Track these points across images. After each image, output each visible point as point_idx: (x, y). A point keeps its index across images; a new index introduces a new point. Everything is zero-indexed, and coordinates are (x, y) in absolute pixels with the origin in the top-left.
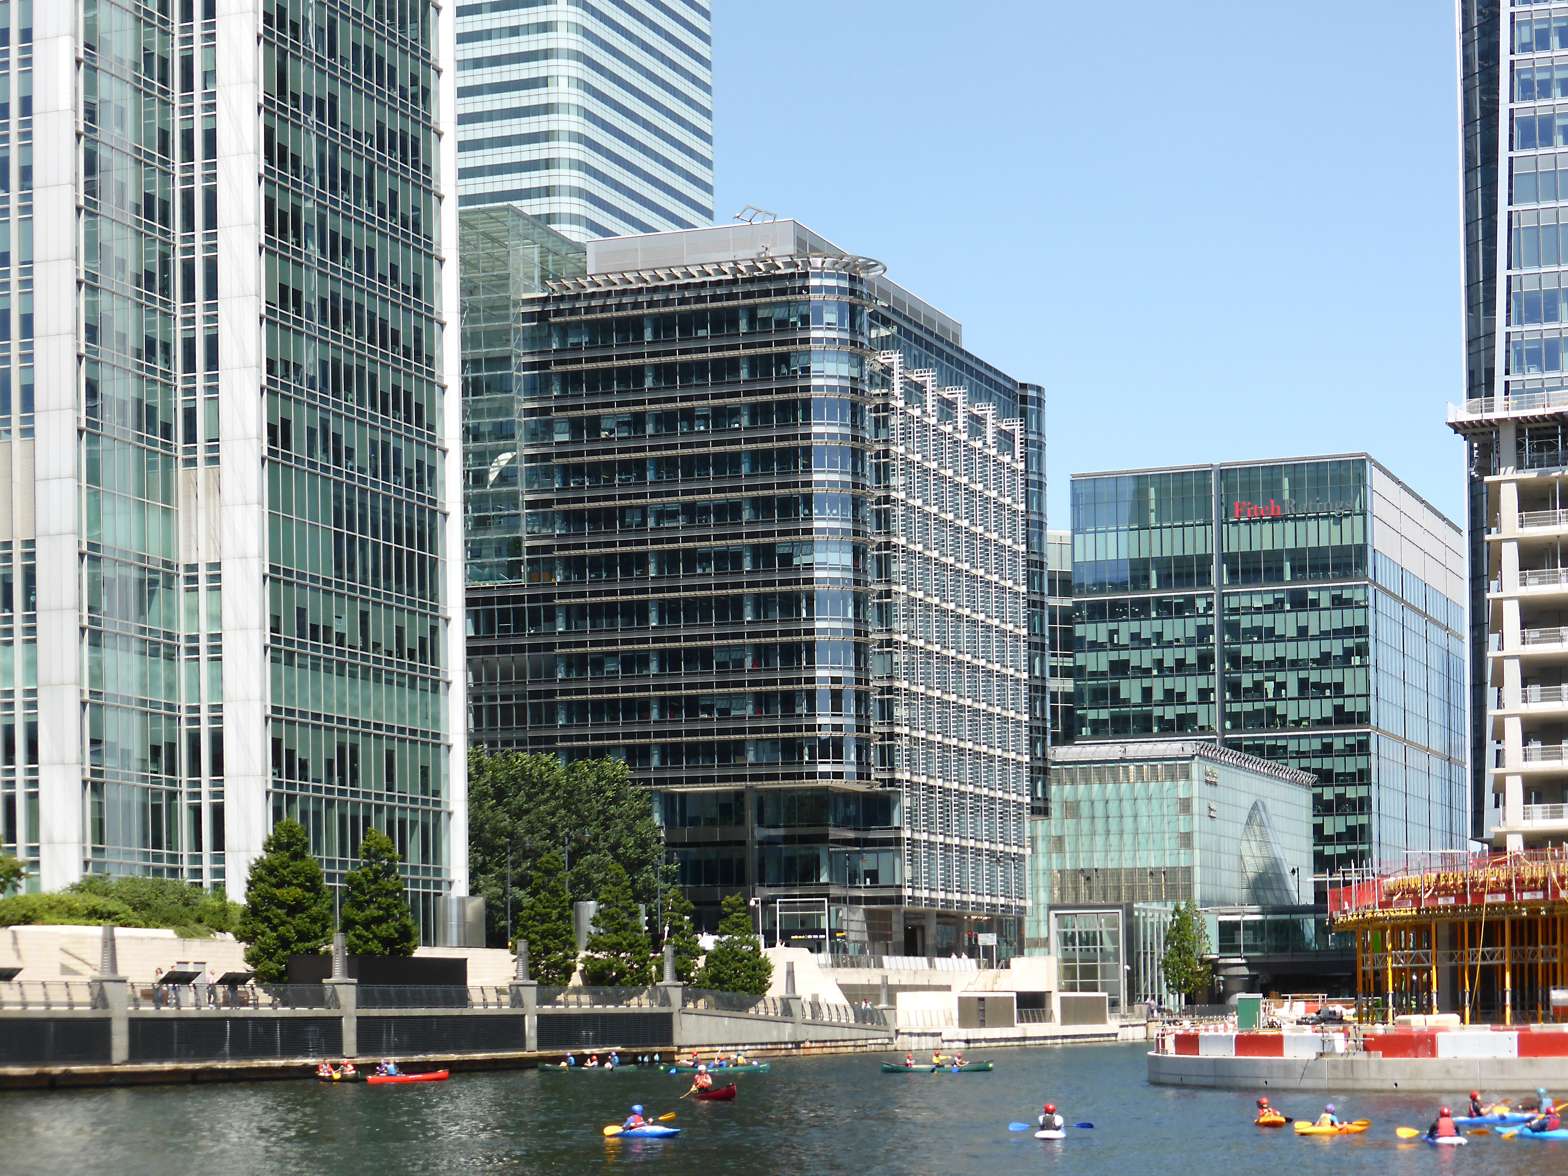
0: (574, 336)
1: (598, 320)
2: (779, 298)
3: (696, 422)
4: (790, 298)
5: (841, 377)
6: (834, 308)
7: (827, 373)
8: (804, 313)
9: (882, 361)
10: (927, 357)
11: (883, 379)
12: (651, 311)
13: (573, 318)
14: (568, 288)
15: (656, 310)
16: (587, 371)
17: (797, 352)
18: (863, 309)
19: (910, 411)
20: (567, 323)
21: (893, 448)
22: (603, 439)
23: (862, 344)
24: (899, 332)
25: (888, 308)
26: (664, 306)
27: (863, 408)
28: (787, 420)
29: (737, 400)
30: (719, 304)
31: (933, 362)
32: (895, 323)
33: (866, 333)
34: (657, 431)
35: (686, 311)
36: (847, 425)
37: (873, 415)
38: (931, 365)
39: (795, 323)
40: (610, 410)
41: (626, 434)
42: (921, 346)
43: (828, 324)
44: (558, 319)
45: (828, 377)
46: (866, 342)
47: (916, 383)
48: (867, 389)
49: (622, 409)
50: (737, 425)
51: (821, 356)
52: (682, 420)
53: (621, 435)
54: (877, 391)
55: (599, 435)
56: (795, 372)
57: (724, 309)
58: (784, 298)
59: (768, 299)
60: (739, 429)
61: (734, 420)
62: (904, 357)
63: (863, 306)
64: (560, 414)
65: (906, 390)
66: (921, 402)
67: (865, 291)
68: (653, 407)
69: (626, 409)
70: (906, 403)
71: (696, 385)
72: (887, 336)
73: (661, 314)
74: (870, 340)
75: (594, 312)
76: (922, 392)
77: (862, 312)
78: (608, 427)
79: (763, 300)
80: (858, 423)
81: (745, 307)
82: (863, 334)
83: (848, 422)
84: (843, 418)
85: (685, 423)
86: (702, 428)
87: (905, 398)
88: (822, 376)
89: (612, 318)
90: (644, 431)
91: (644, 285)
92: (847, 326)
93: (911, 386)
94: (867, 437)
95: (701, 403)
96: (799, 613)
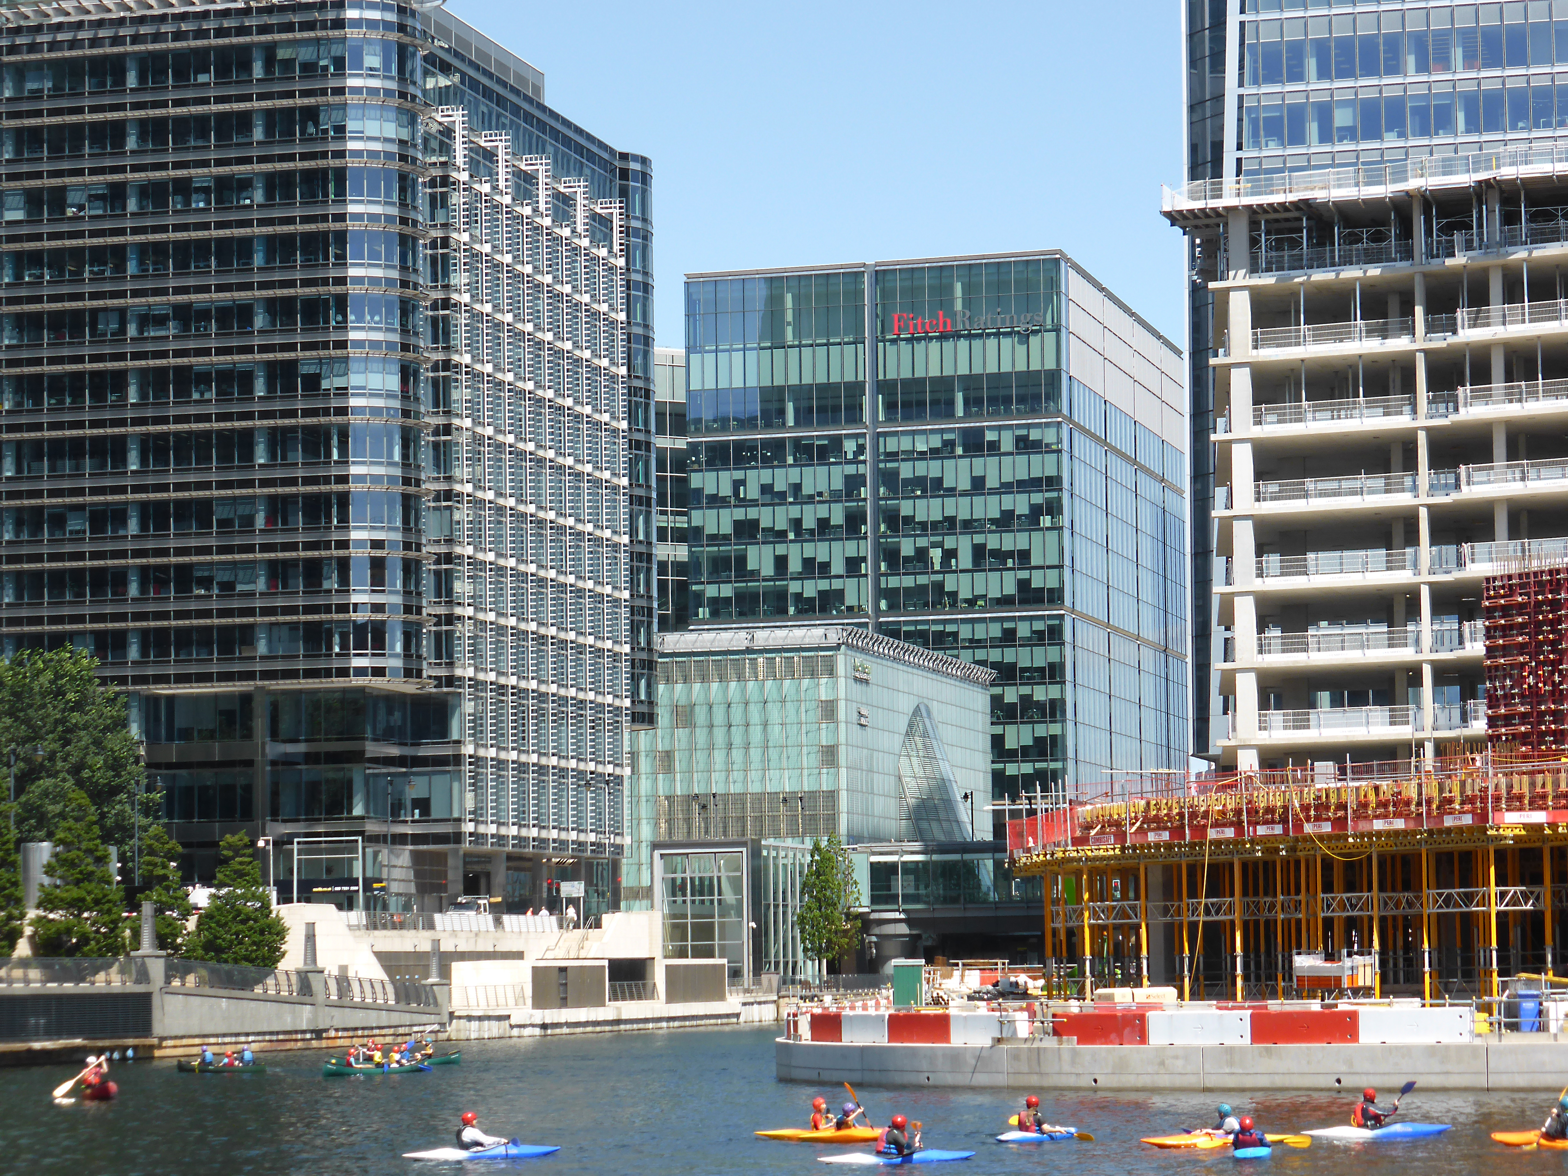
0: (34, 81)
1: (65, 60)
2: (306, 35)
3: (194, 197)
4: (320, 34)
5: (387, 140)
6: (378, 49)
7: (368, 133)
8: (338, 54)
9: (440, 119)
10: (498, 116)
11: (442, 143)
12: (137, 48)
13: (33, 57)
14: (27, 17)
15: (142, 47)
16: (49, 127)
17: (328, 105)
18: (416, 50)
19: (476, 186)
20: (25, 63)
21: (455, 235)
22: (70, 218)
23: (414, 97)
24: (462, 82)
25: (449, 50)
26: (154, 41)
27: (414, 181)
28: (314, 196)
29: (248, 167)
30: (226, 41)
31: (507, 122)
32: (457, 70)
33: (419, 81)
34: (141, 208)
35: (183, 49)
36: (393, 204)
37: (428, 190)
38: (504, 127)
39: (325, 68)
40: (79, 179)
41: (100, 212)
42: (491, 101)
43: (371, 69)
44: (12, 58)
45: (370, 139)
46: (419, 94)
47: (484, 148)
48: (420, 156)
49: (95, 178)
50: (248, 202)
51: (360, 112)
52: (175, 193)
53: (93, 213)
54: (434, 159)
55: (64, 213)
56: (326, 131)
57: (232, 46)
58: (312, 34)
59: (290, 36)
60: (251, 206)
61: (244, 194)
62: (469, 115)
63: (416, 46)
64: (12, 184)
65: (472, 158)
66: (490, 175)
67: (419, 26)
68: (137, 175)
69: (101, 178)
70: (471, 176)
71: (195, 148)
72: (447, 87)
73: (150, 53)
74: (425, 92)
75: (61, 49)
76: (492, 162)
77: (414, 55)
78: (76, 201)
79: (284, 36)
80: (409, 201)
81: (259, 44)
82: (414, 83)
83: (395, 198)
84: (388, 194)
85: (179, 198)
86: (201, 205)
87: (470, 169)
88: (361, 138)
89: (84, 57)
90: (124, 208)
91: (128, 14)
92: (394, 72)
93: (477, 154)
94: (421, 219)
95: (200, 171)
96: (329, 455)
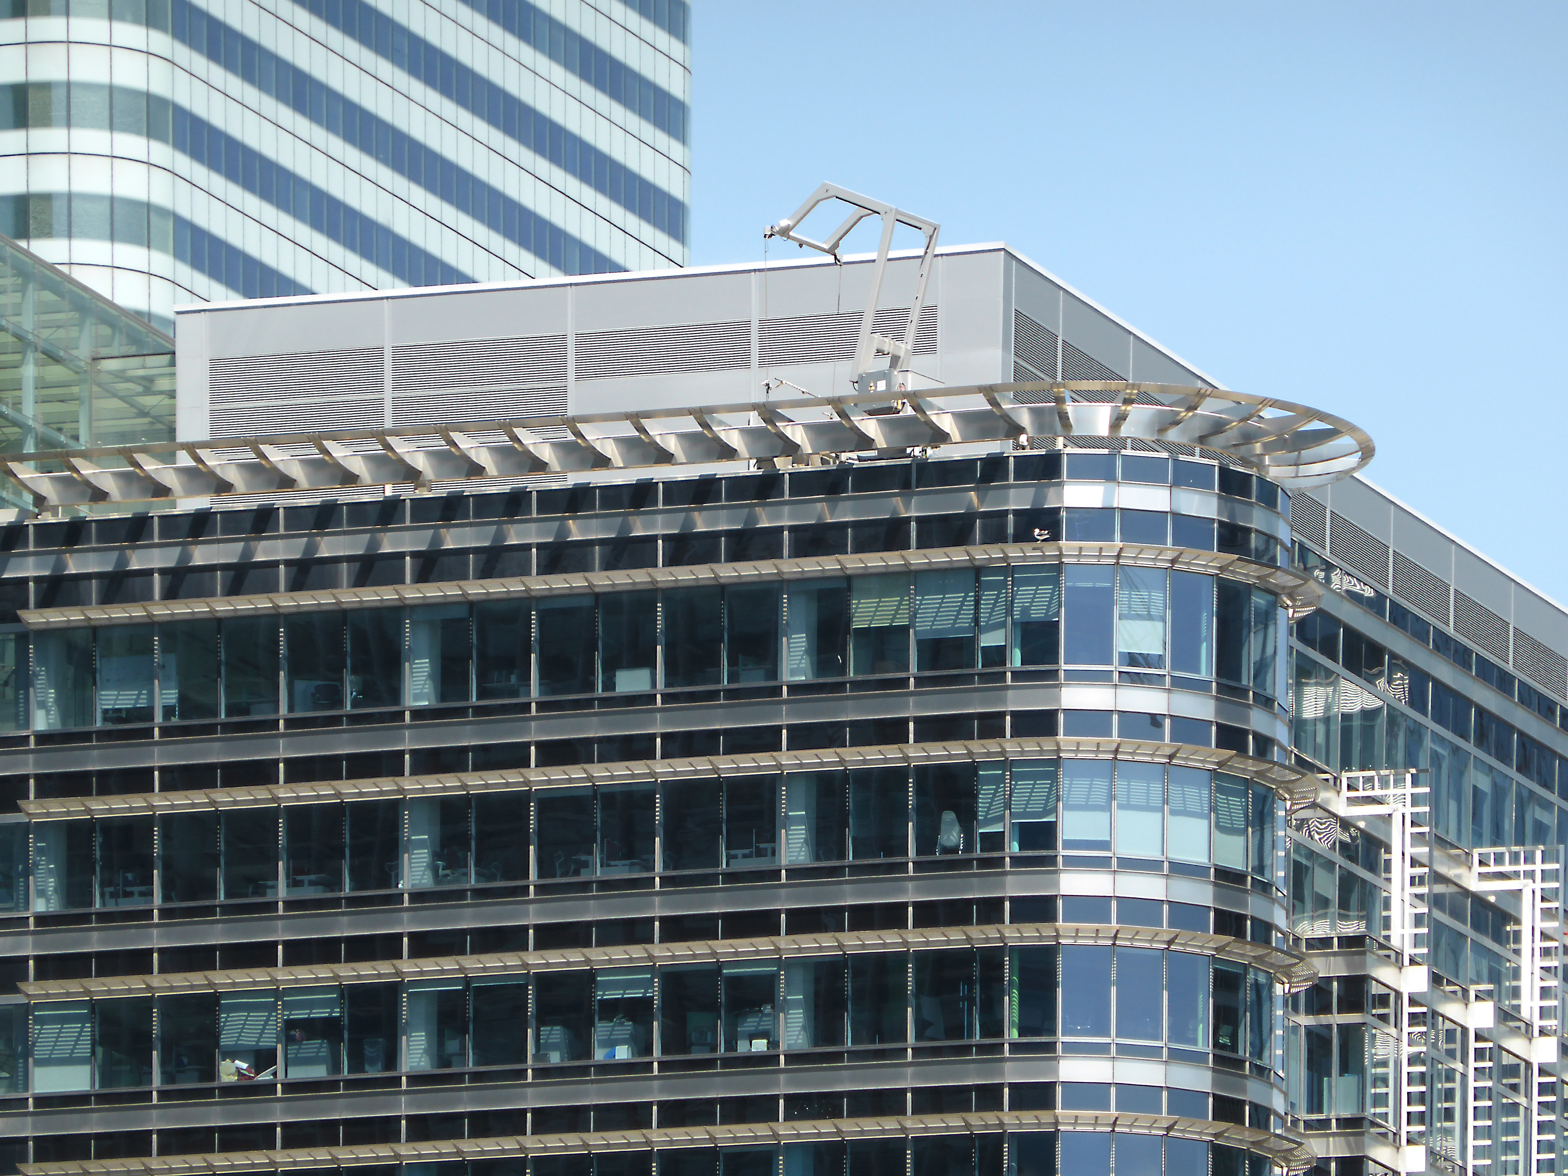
0: (121, 684)
1: (218, 623)
2: (939, 557)
3: (601, 1029)
4: (981, 553)
5: (1180, 869)
6: (1159, 599)
7: (1123, 849)
8: (1037, 614)
9: (1342, 809)
10: (1525, 800)
11: (1348, 882)
12: (433, 591)
13: (118, 613)
14: (99, 495)
15: (450, 590)
16: (169, 821)
17: (1006, 764)
18: (1275, 604)
19: (1452, 1010)
20: (95, 631)
21: (1382, 1153)
22: (228, 1090)
23: (1264, 744)
24: (1416, 700)
25: (1376, 605)
26: (486, 572)
27: (1261, 993)
28: (961, 1030)
29: (763, 944)
30: (702, 573)
31: (1551, 820)
32: (1400, 663)
33: (1284, 696)
34: (443, 1060)
35: (571, 595)
36: (1197, 1058)
37: (1304, 1020)
38: (1540, 833)
39: (997, 656)
40: (260, 976)
41: (319, 1072)
42: (1503, 756)
43: (1132, 659)
44: (55, 617)
45: (1130, 865)
46: (1281, 733)
47: (1478, 899)
48: (1279, 918)
49: (305, 974)
50: (760, 1045)
51: (1101, 785)
52: (542, 1020)
53: (298, 1074)
54: (1320, 929)
55: (211, 1073)
56: (995, 841)
57: (721, 590)
58: (957, 555)
59: (893, 559)
60: (769, 1059)
61: (750, 1023)
62: (1434, 800)
63: (1274, 593)
64: (56, 989)
65: (1438, 928)
66: (1495, 977)
67: (1284, 533)
68: (430, 965)
69: (323, 972)
70: (1436, 980)
71: (604, 885)
72: (1369, 715)
73: (473, 606)
74: (1298, 726)
75: (203, 592)
76: (1500, 937)
77: (1267, 618)
78: (249, 1040)
79: (875, 561)
80: (1244, 1051)
81: (800, 585)
82: (1267, 702)
83: (1204, 1043)
84: (1179, 1031)
85: (555, 1034)
86: (623, 1053)
87: (1433, 959)
88: (1101, 864)
89: (275, 618)
90: (391, 1059)
91: (409, 493)
92: (1207, 670)
93: (1457, 913)
94: (1278, 1103)
95: (619, 954)
